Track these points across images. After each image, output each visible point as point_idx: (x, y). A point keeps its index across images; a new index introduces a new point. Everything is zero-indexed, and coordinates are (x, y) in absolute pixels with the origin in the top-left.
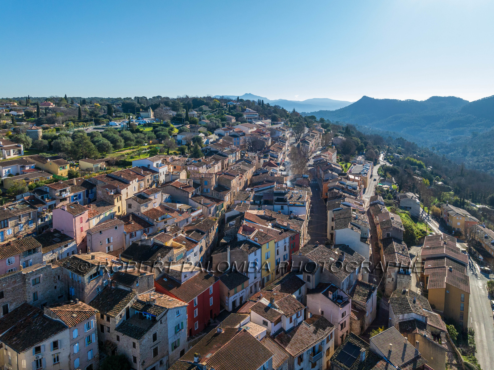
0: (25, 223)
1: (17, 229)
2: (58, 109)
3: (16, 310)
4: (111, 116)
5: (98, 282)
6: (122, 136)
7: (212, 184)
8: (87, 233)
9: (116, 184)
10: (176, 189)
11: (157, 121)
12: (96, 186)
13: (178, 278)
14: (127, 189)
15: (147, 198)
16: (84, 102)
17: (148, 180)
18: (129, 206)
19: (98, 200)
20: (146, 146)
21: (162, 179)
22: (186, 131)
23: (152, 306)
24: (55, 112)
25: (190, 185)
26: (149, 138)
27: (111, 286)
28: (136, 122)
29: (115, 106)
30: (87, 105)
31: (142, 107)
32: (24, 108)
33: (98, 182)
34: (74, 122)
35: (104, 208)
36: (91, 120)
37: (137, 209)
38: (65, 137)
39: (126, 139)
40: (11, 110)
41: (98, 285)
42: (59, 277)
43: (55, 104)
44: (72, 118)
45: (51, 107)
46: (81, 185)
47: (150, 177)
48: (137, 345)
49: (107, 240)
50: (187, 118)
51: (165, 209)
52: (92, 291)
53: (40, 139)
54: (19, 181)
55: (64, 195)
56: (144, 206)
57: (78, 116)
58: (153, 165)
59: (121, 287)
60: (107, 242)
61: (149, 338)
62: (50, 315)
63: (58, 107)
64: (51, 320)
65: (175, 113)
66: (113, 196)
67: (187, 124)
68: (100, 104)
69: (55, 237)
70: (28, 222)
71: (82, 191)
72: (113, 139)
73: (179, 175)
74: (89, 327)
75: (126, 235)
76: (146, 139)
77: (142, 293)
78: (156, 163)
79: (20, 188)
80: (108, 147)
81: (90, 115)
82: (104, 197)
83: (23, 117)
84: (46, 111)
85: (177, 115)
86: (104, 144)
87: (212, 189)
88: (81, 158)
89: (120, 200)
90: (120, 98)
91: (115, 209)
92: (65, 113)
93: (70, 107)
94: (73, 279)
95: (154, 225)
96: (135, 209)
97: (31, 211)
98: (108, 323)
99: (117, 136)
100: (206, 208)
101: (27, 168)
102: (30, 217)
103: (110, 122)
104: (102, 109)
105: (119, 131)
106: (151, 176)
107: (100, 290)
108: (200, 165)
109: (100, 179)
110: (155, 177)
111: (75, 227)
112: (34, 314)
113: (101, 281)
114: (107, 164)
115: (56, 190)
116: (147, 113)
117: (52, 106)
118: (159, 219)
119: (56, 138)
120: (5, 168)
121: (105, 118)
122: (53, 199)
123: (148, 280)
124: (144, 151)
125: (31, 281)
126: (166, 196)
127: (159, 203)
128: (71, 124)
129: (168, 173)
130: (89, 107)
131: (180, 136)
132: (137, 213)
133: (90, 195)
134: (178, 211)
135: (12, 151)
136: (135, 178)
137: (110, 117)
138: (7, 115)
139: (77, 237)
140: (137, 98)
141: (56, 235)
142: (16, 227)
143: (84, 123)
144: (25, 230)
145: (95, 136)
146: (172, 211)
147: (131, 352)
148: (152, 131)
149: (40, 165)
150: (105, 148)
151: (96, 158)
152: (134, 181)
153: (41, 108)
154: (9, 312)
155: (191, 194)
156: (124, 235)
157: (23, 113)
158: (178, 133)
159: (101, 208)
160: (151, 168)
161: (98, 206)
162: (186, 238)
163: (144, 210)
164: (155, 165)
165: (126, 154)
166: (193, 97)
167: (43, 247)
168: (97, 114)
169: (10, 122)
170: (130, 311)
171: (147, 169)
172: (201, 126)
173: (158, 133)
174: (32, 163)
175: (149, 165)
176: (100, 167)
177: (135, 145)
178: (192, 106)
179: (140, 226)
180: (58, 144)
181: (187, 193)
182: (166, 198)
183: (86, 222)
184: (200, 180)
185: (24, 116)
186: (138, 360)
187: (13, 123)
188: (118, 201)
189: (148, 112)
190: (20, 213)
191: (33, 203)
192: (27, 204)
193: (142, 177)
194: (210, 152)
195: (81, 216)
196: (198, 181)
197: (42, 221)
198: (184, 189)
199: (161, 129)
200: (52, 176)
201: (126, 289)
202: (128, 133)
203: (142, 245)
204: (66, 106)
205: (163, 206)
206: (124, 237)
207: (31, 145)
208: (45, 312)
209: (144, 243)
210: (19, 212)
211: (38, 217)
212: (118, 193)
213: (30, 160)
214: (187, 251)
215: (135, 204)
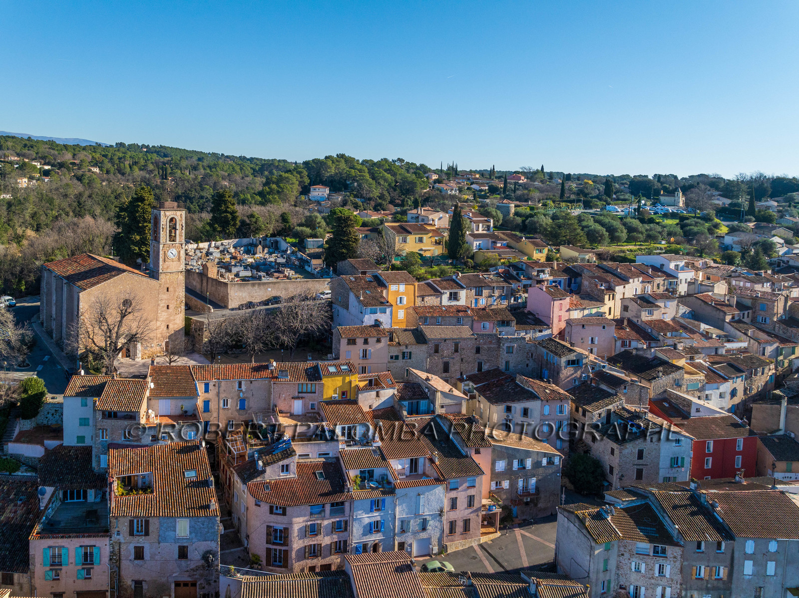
0: (498, 298)
1: (491, 300)
2: (531, 184)
3: (488, 372)
4: (609, 197)
5: (576, 372)
6: (625, 224)
7: (775, 311)
8: (567, 323)
9: (610, 277)
10: (703, 304)
11: (688, 212)
12: (581, 275)
13: (685, 409)
14: (624, 287)
15: (653, 303)
16: (568, 177)
17: (658, 285)
18: (625, 308)
19: (582, 292)
20: (664, 244)
21: (683, 289)
22: (743, 231)
23: (642, 418)
24: (526, 189)
25: (731, 303)
26: (670, 234)
27: (591, 383)
28: (650, 210)
29: (617, 186)
30: (572, 182)
31: (665, 189)
32: (488, 182)
33: (585, 270)
34: (554, 202)
35: (590, 302)
36: (579, 201)
37: (636, 314)
38: (543, 216)
39: (631, 229)
40: (472, 184)
41: (575, 375)
42: (532, 354)
43: (527, 179)
44: (552, 197)
45: (521, 181)
46: (563, 271)
47: (663, 282)
48: (616, 452)
49: (590, 338)
50: (751, 211)
51: (681, 326)
52: (568, 379)
53: (511, 215)
54: (492, 255)
55: (542, 276)
56: (647, 313)
57: (559, 195)
58: (669, 265)
59: (604, 387)
60: (590, 342)
61: (633, 451)
62: (522, 383)
63: (531, 183)
64: (523, 388)
65: (727, 201)
66: (603, 290)
67: (750, 221)
68: (593, 182)
69: (529, 319)
70: (500, 297)
71: (563, 278)
72: (610, 227)
73: (713, 286)
74: (561, 412)
75: (616, 341)
76: (665, 234)
77: (630, 404)
78: (675, 263)
79: (493, 262)
80: (602, 236)
81: (578, 194)
82: (592, 291)
83: (486, 193)
84: (515, 187)
85: (730, 204)
86: (595, 231)
87: (775, 319)
88: (563, 243)
89: (613, 299)
90: (628, 176)
91: (605, 309)
92: (541, 190)
93: (548, 183)
94: (547, 360)
95: (659, 340)
96: (634, 314)
97: (505, 285)
98: (583, 418)
99: (617, 224)
100: (757, 343)
101: (499, 245)
102: (503, 292)
103: (607, 206)
104: (595, 189)
105: (621, 219)
106: (664, 280)
107: (577, 383)
108: (759, 280)
109: (588, 268)
110: (671, 283)
111: (553, 313)
112: (506, 378)
113: (579, 372)
114: (597, 257)
115: (533, 268)
116: (672, 198)
117: (523, 180)
118: (669, 334)
119: (531, 216)
120: (477, 241)
121: (600, 200)
122: (529, 278)
123: (641, 391)
124: (659, 251)
125: (505, 347)
126: (683, 309)
127: (672, 316)
128: (550, 202)
129: (693, 281)
130: (575, 185)
131: (731, 238)
132: (635, 320)
133: (573, 285)
134: (702, 334)
135: (481, 225)
136: (638, 277)
137: (608, 199)
138: (468, 189)
139: (554, 325)
140: (658, 177)
141: (530, 317)
142: (489, 299)
143: (569, 204)
144: (497, 304)
145: (584, 220)
146: (692, 332)
147: (608, 460)
148: (677, 224)
149: (513, 243)
150: (597, 237)
151: (583, 247)
152: (636, 280)
153: (510, 183)
154: (483, 371)
155: (730, 317)
156: (613, 340)
157: (487, 188)
158: (726, 234)
159: (586, 302)
160: (664, 269)
161: (582, 298)
162: (709, 368)
163: (646, 318)
164: (672, 266)
165: (628, 250)
166: (775, 176)
167: (517, 324)
168: (588, 194)
169: (471, 197)
170: (612, 416)
171: (659, 270)
172: (779, 227)
173: (688, 228)
174: (504, 240)
175: (662, 265)
176: (588, 260)
177: (645, 241)
178: (770, 193)
179: (638, 336)
180: (534, 223)
181: (722, 314)
182: (685, 313)
183: (567, 311)
184: (751, 300)
185: (487, 191)
186: (615, 472)
187: (474, 199)
188: (609, 300)
189: (674, 196)
190: (495, 285)
191: (508, 277)
192: (501, 277)
193: (648, 279)
194: (787, 267)
195: (561, 302)
196: (748, 302)
197: (514, 300)
198: (718, 307)
199: (693, 222)
200: (526, 258)
201: (610, 391)
202: (636, 223)
203: (637, 355)
204: (542, 182)
205: (678, 321)
206: (614, 343)
207: (501, 222)
208: (517, 379)
209: (641, 353)
210: (494, 283)
211: (512, 295)
212: (611, 289)
213: (502, 236)
214: (707, 383)
215: (633, 307)
